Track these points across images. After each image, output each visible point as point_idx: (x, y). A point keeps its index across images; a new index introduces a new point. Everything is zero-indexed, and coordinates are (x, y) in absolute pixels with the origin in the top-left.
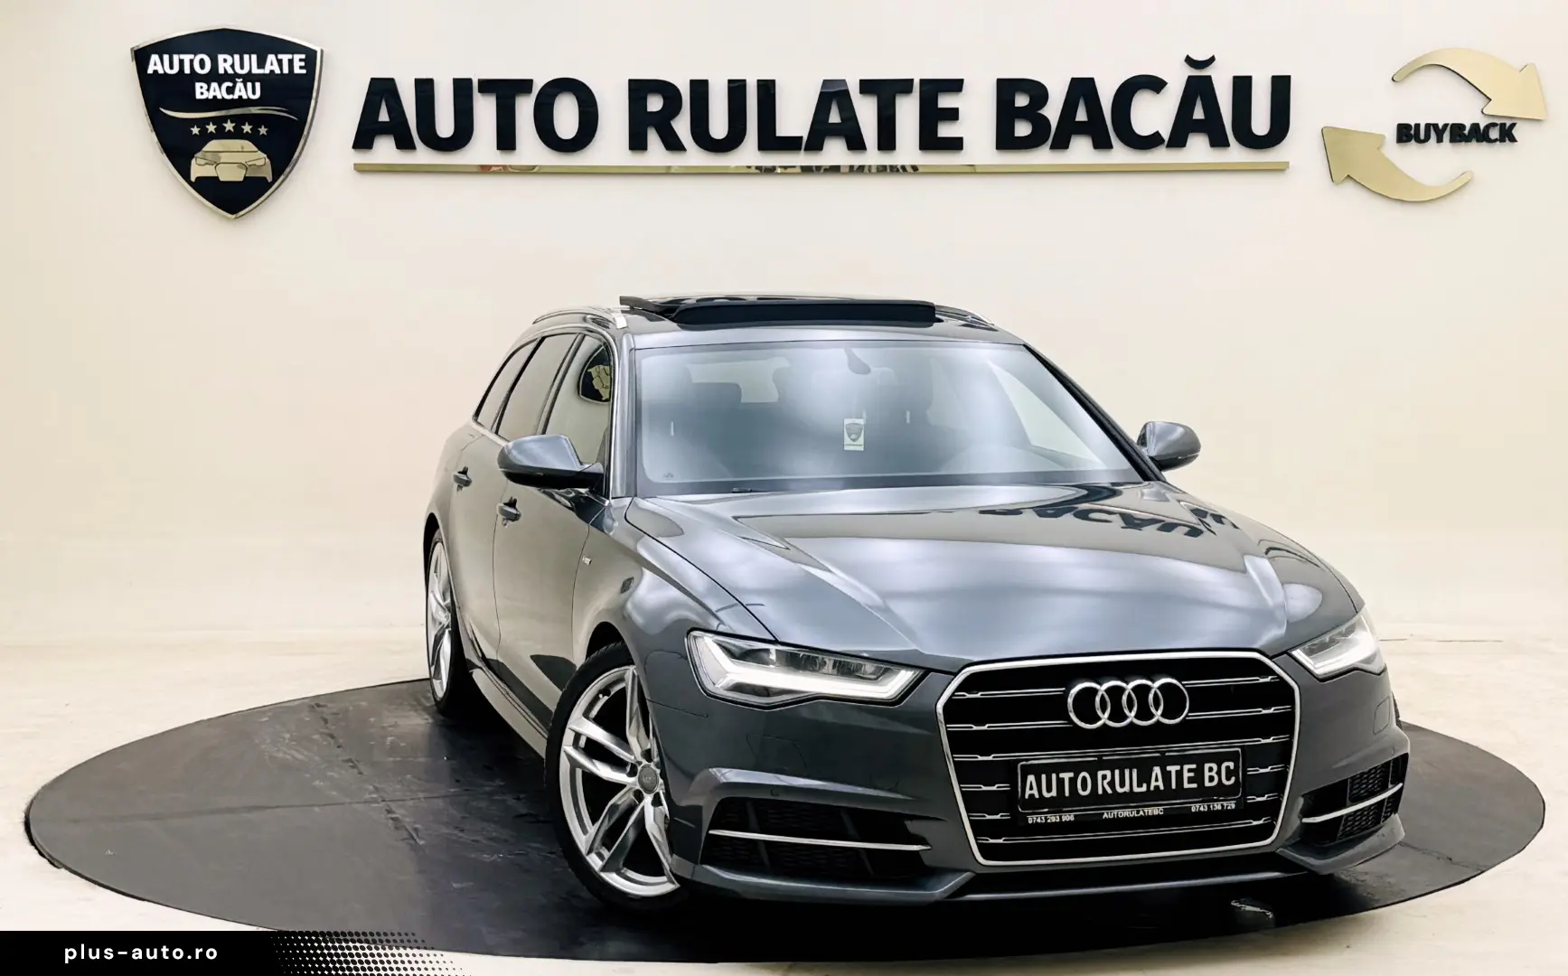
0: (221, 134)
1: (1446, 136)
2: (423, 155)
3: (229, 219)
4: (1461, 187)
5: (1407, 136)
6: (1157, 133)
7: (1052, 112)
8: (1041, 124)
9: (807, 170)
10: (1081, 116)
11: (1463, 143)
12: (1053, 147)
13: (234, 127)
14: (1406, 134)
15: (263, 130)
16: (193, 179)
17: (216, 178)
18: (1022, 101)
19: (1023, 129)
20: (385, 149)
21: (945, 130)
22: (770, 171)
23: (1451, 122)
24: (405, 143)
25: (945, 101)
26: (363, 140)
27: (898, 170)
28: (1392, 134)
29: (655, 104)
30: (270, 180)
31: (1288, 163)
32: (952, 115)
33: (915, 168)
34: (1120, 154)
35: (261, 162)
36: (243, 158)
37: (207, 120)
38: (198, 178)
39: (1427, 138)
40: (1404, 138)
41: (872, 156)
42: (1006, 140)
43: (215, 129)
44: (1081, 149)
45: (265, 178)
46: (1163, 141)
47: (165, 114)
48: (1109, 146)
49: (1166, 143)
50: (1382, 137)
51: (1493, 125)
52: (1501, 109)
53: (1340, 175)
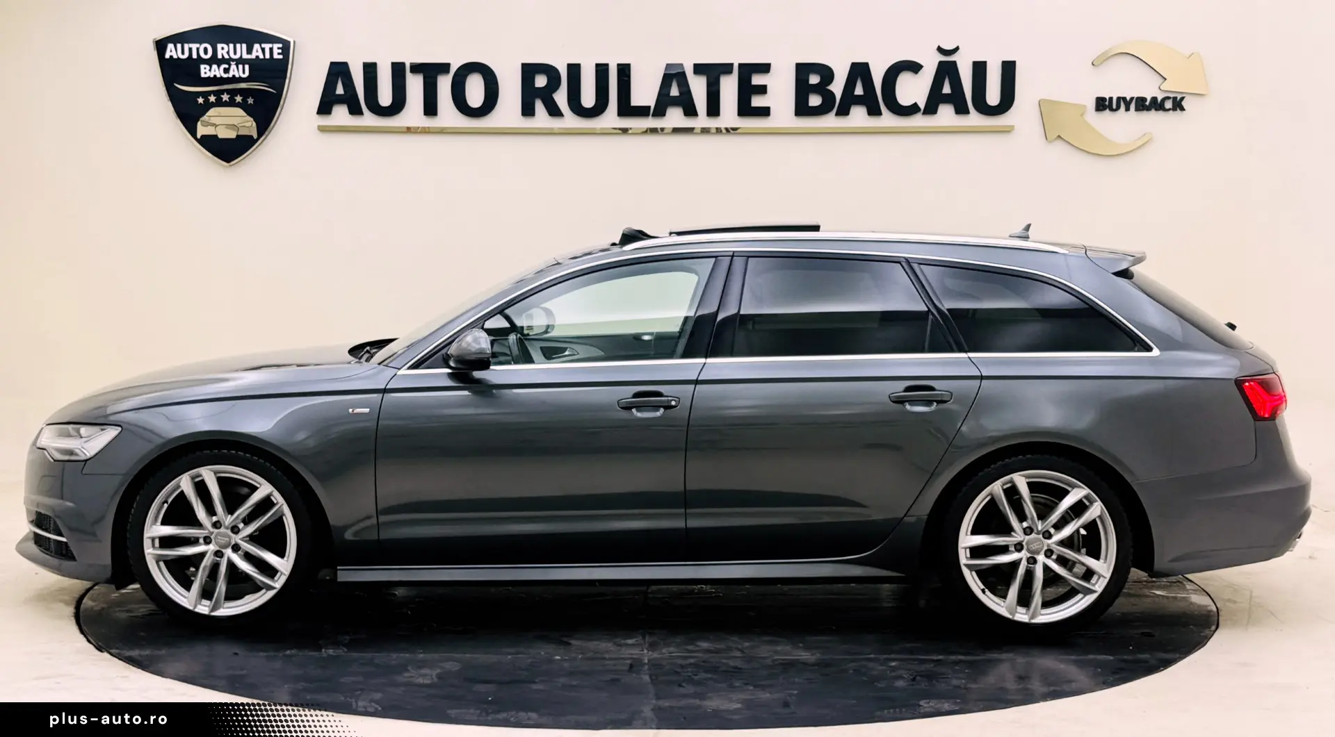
0: (220, 103)
1: (1133, 106)
2: (369, 119)
3: (227, 167)
4: (1144, 144)
5: (1103, 106)
6: (916, 103)
7: (837, 88)
8: (828, 98)
9: (653, 131)
10: (859, 91)
11: (1145, 112)
12: (837, 114)
13: (229, 98)
14: (1102, 104)
15: (250, 101)
16: (199, 137)
17: (216, 136)
18: (814, 79)
19: (815, 101)
20: (340, 114)
21: (757, 101)
22: (625, 131)
23: (1136, 95)
24: (355, 110)
25: (757, 80)
26: (325, 108)
27: (721, 131)
28: (1092, 104)
29: (541, 81)
30: (255, 136)
31: (1013, 126)
32: (762, 90)
33: (735, 129)
34: (888, 119)
35: (248, 124)
36: (235, 121)
37: (209, 93)
38: (202, 136)
39: (1118, 107)
40: (1101, 108)
41: (702, 120)
42: (802, 109)
43: (215, 100)
44: (858, 115)
45: (252, 137)
46: (920, 110)
47: (178, 88)
48: (879, 113)
49: (922, 111)
50: (1085, 106)
51: (1168, 98)
52: (1174, 86)
53: (1052, 135)
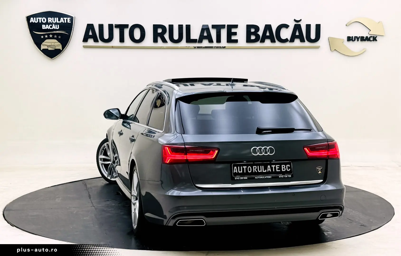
0: (49, 38)
1: (360, 40)
2: (100, 43)
3: (51, 60)
4: (363, 52)
6: (287, 38)
7: (260, 33)
8: (257, 36)
9: (198, 47)
10: (268, 34)
12: (260, 42)
14: (350, 39)
15: (60, 37)
16: (42, 49)
19: (253, 37)
20: (91, 42)
21: (233, 38)
22: (188, 48)
23: (361, 36)
24: (96, 40)
25: (233, 30)
26: (85, 40)
27: (221, 48)
28: (346, 39)
29: (160, 31)
30: (61, 49)
31: (320, 46)
32: (235, 34)
33: (225, 47)
34: (278, 44)
36: (54, 44)
38: (43, 49)
39: (355, 40)
41: (215, 44)
42: (249, 40)
43: (47, 37)
44: (268, 42)
45: (60, 49)
46: (289, 40)
47: (34, 33)
48: (275, 42)
49: (289, 41)
50: (344, 40)
51: (371, 37)
52: (373, 33)
53: (333, 49)
